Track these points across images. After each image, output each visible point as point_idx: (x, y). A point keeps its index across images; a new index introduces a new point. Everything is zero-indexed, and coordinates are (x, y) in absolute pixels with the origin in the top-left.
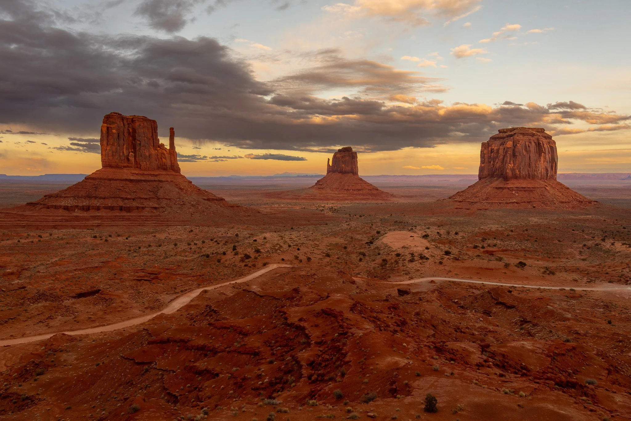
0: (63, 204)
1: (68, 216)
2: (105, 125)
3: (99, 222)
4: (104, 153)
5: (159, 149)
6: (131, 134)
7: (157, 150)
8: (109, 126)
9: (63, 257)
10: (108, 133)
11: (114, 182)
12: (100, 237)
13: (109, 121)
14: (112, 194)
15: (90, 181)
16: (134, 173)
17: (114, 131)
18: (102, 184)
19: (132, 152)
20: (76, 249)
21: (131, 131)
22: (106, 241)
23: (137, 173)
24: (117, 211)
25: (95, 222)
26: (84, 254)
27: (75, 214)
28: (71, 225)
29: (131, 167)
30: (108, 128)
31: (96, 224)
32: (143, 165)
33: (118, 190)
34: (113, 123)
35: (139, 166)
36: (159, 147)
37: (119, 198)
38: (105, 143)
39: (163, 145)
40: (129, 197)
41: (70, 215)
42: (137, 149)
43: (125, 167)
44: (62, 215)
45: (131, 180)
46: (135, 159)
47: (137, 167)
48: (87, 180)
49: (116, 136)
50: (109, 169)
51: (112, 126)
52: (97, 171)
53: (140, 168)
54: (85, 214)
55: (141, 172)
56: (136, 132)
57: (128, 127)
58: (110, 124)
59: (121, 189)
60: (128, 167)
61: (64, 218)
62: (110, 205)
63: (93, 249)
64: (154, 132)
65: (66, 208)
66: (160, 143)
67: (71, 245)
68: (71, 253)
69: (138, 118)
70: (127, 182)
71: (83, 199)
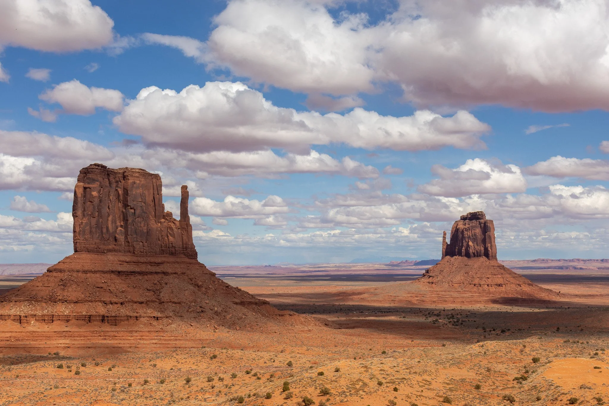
0: (13, 312)
1: (19, 332)
2: (82, 184)
3: (68, 341)
4: (77, 230)
5: (163, 220)
6: (121, 198)
7: (160, 222)
8: (87, 186)
9: (11, 399)
10: (85, 196)
11: (93, 275)
12: (68, 367)
13: (88, 178)
14: (88, 295)
15: (55, 274)
16: (123, 261)
17: (95, 193)
18: (73, 279)
19: (121, 226)
20: (31, 387)
21: (120, 192)
22: (77, 373)
23: (128, 260)
24: (95, 323)
25: (61, 341)
26: (42, 395)
27: (30, 328)
28: (23, 346)
29: (120, 251)
30: (85, 188)
31: (63, 345)
32: (137, 247)
33: (98, 289)
34: (94, 181)
35: (132, 249)
36: (164, 217)
37: (100, 301)
38: (79, 213)
39: (170, 214)
40: (114, 300)
41: (24, 330)
42: (130, 221)
43: (110, 251)
44: (11, 330)
45: (119, 272)
46: (126, 237)
47: (130, 252)
48: (51, 274)
49: (96, 201)
50: (84, 256)
51: (90, 186)
52: (67, 258)
53: (134, 253)
54: (45, 328)
55: (135, 259)
56: (127, 194)
57: (117, 186)
58: (89, 183)
59: (102, 288)
60: (115, 251)
61: (14, 334)
62: (84, 313)
63: (56, 387)
64: (156, 193)
65: (19, 320)
66: (165, 211)
67: (23, 380)
68: (22, 393)
69: (132, 171)
70: (113, 276)
71: (44, 304)
